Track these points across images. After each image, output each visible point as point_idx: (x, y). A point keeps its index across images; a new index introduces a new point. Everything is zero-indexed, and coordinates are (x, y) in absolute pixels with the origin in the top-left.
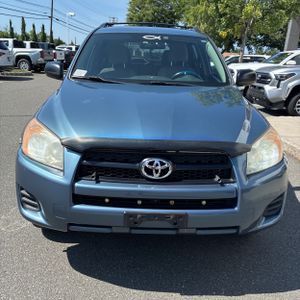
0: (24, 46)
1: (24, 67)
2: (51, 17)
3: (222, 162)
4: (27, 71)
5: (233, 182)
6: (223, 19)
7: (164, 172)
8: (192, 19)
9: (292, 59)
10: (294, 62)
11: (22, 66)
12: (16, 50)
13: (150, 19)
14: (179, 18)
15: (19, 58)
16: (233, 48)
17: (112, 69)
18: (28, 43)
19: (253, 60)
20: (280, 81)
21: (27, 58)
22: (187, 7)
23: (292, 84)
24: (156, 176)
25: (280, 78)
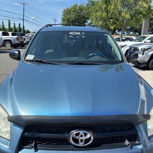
0: (8, 35)
1: (8, 46)
2: (23, 20)
3: (130, 129)
4: (9, 48)
5: (139, 144)
6: (111, 20)
7: (87, 141)
8: (94, 19)
9: (148, 39)
10: (149, 41)
11: (7, 45)
12: (4, 37)
13: (74, 19)
14: (88, 19)
15: (5, 41)
16: (116, 33)
17: (52, 51)
18: (10, 33)
19: (127, 39)
20: (144, 51)
21: (10, 41)
22: (92, 13)
23: (150, 53)
24: (81, 144)
25: (144, 50)
